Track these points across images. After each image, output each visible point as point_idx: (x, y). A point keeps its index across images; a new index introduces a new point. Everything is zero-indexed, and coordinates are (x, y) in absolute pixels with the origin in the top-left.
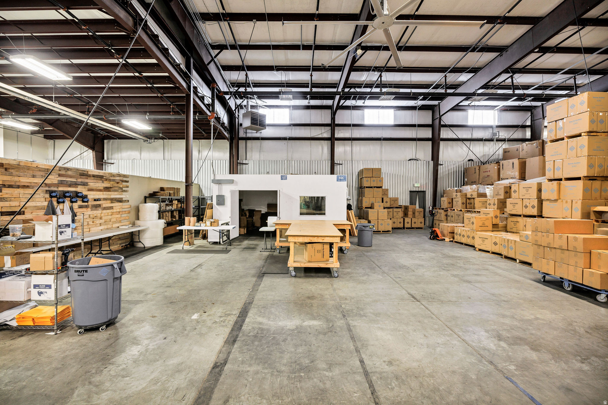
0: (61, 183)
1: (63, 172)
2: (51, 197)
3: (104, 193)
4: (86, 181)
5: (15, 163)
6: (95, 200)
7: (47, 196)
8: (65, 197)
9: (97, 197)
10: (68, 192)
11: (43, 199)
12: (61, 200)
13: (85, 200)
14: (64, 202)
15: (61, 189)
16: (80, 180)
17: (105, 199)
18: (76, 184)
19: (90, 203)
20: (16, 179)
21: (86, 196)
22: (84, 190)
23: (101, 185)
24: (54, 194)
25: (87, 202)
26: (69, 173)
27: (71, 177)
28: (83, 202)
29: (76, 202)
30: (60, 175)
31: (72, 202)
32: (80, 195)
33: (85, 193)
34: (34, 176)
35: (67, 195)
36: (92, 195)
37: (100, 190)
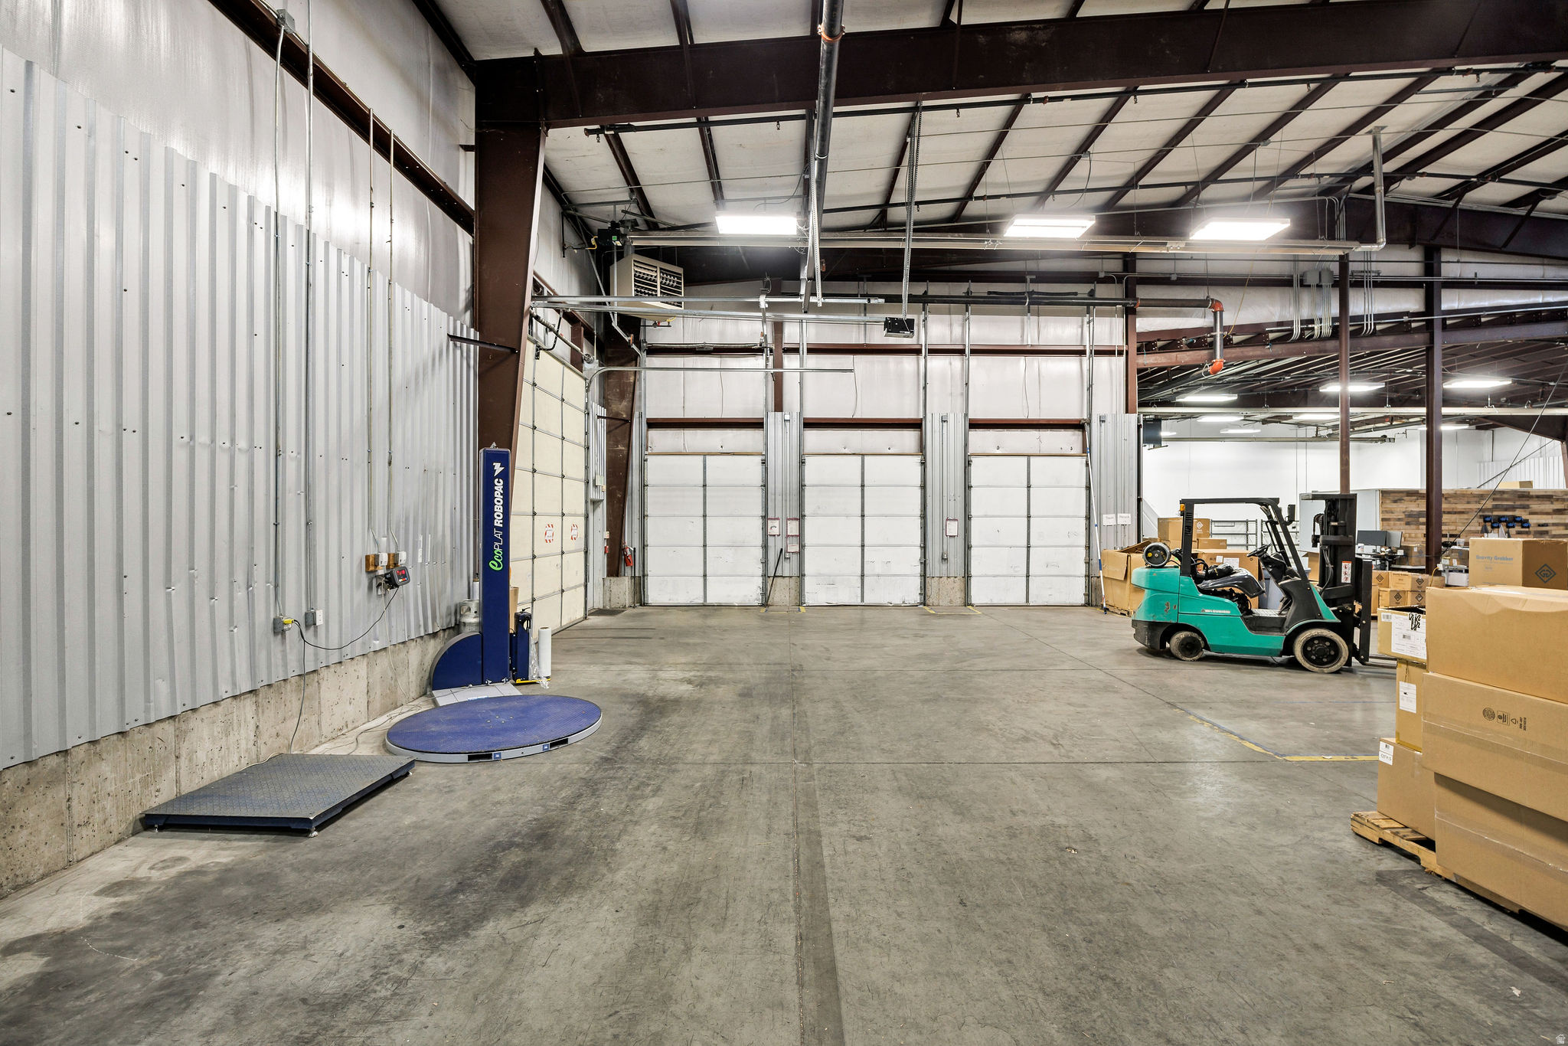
0: (1496, 508)
1: (1498, 496)
2: (1485, 521)
3: (1554, 516)
4: (1527, 503)
5: (1452, 492)
6: (1539, 525)
7: (1481, 521)
8: (1500, 522)
9: (1543, 522)
10: (1504, 516)
11: (1477, 524)
12: (1495, 525)
13: (1525, 525)
14: (1498, 527)
15: (1495, 513)
16: (1518, 503)
17: (1554, 525)
18: (1513, 508)
19: (1531, 529)
20: (1453, 506)
21: (1527, 521)
22: (1523, 513)
23: (1548, 507)
24: (1488, 519)
25: (1528, 527)
26: (1506, 496)
27: (1507, 500)
28: (1523, 527)
29: (1513, 527)
30: (1494, 500)
31: (1508, 527)
32: (1518, 519)
33: (1525, 516)
34: (1468, 503)
35: (1503, 519)
36: (1534, 520)
37: (1547, 514)
